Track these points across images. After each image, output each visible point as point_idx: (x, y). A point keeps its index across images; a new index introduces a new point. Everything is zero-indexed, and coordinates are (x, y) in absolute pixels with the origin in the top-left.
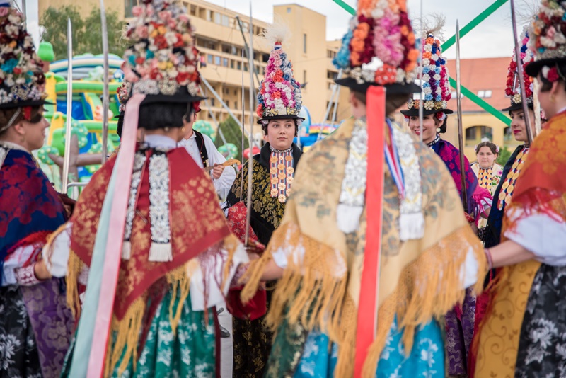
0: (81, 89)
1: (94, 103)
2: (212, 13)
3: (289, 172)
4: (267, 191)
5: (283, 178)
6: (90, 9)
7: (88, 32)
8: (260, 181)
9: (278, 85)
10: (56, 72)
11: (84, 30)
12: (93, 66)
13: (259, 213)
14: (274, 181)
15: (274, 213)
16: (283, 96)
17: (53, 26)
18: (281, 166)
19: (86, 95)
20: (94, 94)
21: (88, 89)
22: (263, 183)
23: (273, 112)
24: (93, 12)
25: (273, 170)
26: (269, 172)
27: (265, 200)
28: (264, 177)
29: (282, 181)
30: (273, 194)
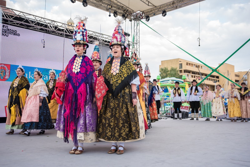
0: (166, 85)
1: (169, 88)
2: (201, 66)
3: (118, 65)
4: (110, 72)
5: (116, 67)
6: (170, 68)
7: (170, 73)
8: (109, 68)
9: (116, 35)
10: (161, 82)
11: (169, 72)
12: (169, 80)
13: (107, 79)
14: (112, 68)
15: (111, 79)
16: (116, 38)
17: (162, 72)
18: (116, 63)
19: (167, 87)
20: (169, 87)
21: (168, 86)
22: (109, 69)
23: (113, 43)
24: (171, 68)
25: (113, 64)
26: (112, 65)
27: (109, 74)
28: (110, 67)
29: (115, 68)
30: (112, 72)
